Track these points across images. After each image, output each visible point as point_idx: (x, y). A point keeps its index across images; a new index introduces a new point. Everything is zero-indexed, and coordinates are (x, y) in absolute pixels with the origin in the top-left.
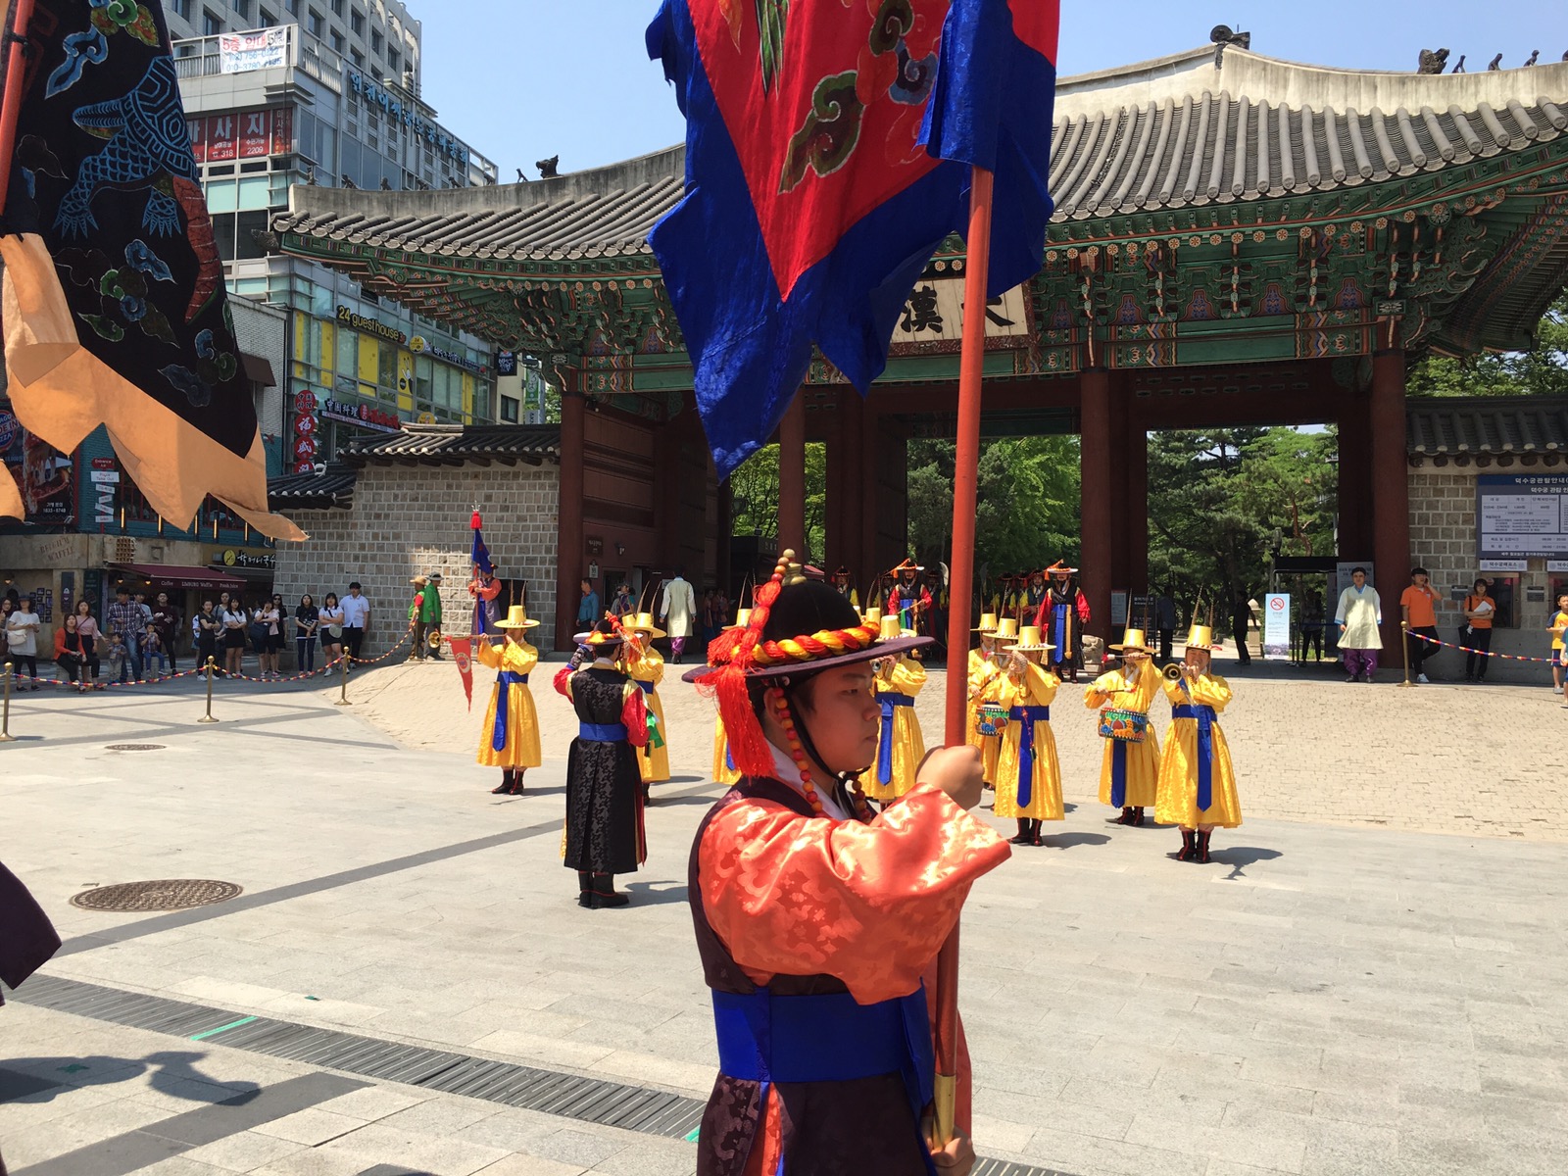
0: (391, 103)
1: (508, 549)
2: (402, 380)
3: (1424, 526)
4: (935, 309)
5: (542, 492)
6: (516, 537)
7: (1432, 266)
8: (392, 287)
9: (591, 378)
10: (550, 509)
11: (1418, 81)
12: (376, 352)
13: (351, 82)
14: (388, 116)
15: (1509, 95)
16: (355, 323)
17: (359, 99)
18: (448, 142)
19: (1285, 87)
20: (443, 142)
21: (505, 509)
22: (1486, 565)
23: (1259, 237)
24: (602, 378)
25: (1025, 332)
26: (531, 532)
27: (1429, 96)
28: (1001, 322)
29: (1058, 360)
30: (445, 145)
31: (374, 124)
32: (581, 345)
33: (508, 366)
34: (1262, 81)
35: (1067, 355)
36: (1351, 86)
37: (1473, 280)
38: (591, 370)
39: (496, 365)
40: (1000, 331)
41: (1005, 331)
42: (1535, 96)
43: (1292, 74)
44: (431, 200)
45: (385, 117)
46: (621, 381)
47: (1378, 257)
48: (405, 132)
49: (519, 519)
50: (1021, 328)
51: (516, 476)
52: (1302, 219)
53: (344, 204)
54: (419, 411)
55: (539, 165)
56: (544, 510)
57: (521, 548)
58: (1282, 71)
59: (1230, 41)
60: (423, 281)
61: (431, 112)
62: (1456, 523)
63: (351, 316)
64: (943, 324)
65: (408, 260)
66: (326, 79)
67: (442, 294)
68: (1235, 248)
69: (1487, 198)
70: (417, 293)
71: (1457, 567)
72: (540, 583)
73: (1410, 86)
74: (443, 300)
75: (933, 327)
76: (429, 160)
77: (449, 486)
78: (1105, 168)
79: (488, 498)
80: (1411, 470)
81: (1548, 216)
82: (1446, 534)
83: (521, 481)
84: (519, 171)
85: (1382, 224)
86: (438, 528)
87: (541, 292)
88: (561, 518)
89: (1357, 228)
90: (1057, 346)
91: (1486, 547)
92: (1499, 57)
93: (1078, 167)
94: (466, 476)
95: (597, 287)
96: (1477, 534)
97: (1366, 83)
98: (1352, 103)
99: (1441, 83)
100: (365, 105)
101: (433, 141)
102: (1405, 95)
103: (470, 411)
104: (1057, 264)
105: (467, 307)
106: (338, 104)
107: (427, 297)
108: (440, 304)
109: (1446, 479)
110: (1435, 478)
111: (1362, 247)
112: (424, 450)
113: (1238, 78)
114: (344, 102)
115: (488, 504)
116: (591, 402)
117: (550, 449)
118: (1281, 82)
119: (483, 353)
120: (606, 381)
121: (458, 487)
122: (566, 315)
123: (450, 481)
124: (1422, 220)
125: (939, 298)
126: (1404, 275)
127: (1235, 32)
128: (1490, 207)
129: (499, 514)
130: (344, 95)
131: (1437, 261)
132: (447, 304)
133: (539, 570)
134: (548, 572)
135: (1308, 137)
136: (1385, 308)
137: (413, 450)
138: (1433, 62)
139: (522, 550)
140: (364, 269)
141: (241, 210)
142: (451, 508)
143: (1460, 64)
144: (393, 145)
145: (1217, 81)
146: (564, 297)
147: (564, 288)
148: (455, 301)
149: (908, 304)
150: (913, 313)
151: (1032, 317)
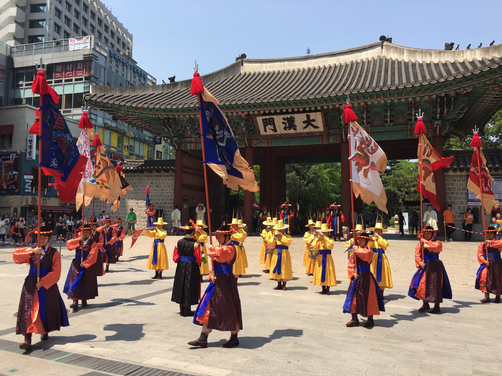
0: (123, 60)
1: (158, 200)
2: (125, 146)
3: (450, 191)
5: (169, 181)
6: (160, 196)
7: (450, 110)
8: (122, 117)
9: (185, 145)
10: (172, 187)
11: (445, 52)
12: (117, 137)
13: (110, 53)
14: (122, 64)
15: (473, 57)
16: (110, 128)
17: (113, 58)
18: (141, 72)
19: (403, 54)
20: (139, 72)
21: (157, 187)
22: (470, 204)
23: (396, 101)
24: (189, 145)
25: (323, 130)
26: (165, 194)
27: (448, 57)
28: (315, 127)
29: (333, 139)
30: (140, 73)
31: (117, 66)
32: (182, 134)
33: (159, 141)
34: (396, 53)
35: (336, 137)
36: (424, 54)
37: (463, 114)
38: (185, 143)
39: (155, 141)
41: (316, 130)
42: (482, 57)
43: (405, 50)
44: (135, 90)
45: (121, 64)
46: (195, 146)
47: (434, 107)
48: (127, 69)
49: (162, 190)
50: (321, 129)
51: (161, 176)
52: (409, 95)
53: (107, 91)
54: (130, 156)
55: (169, 79)
56: (170, 187)
57: (162, 199)
58: (402, 50)
59: (386, 40)
60: (132, 115)
61: (135, 62)
62: (460, 190)
63: (109, 126)
64: (297, 128)
65: (127, 108)
66: (102, 52)
67: (138, 119)
68: (388, 104)
69: (467, 89)
70: (130, 119)
71: (461, 204)
72: (168, 210)
73: (442, 54)
74: (138, 121)
75: (293, 129)
76: (135, 77)
77: (139, 180)
78: (347, 79)
79: (152, 183)
80: (445, 174)
81: (486, 94)
82: (457, 194)
83: (162, 178)
84: (163, 80)
85: (434, 97)
86: (136, 193)
87: (169, 118)
88: (175, 189)
89: (426, 98)
90: (333, 135)
91: (470, 198)
92: (470, 45)
93: (339, 79)
94: (145, 176)
95: (187, 116)
96: (467, 194)
97: (428, 53)
98: (424, 59)
99: (452, 53)
100: (115, 60)
101: (136, 71)
102: (441, 57)
103: (146, 156)
104: (333, 109)
105: (146, 123)
106: (106, 60)
107: (133, 120)
108: (137, 122)
109: (457, 176)
110: (453, 176)
111: (428, 104)
112: (132, 168)
113: (389, 52)
114: (108, 59)
115: (152, 185)
116: (185, 152)
117: (172, 167)
118: (402, 53)
119: (151, 137)
120: (190, 146)
121: (142, 180)
122: (177, 125)
123: (140, 178)
124: (447, 95)
125: (295, 120)
126: (442, 112)
127: (387, 38)
128: (468, 91)
129: (155, 188)
130: (108, 57)
131: (452, 108)
132: (140, 122)
133: (168, 206)
134: (171, 207)
135: (410, 70)
136: (436, 123)
137: (128, 168)
138: (449, 47)
139: (163, 200)
140: (113, 111)
141: (75, 93)
142: (140, 187)
143: (458, 47)
144: (123, 73)
145: (382, 53)
146: (177, 119)
147: (177, 117)
148: (142, 121)
149: (286, 121)
150: (287, 124)
151: (325, 125)
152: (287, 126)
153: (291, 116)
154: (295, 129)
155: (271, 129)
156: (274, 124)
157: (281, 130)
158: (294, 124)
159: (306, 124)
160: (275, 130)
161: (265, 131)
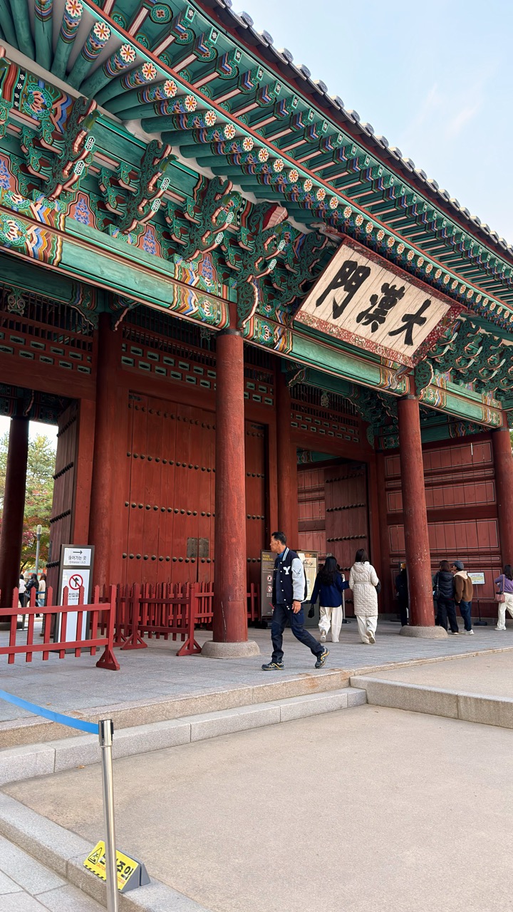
4: (389, 311)
25: (412, 354)
35: (405, 382)
40: (402, 347)
41: (403, 349)
46: (44, 241)
64: (381, 327)
149: (381, 295)
150: (376, 307)
151: (423, 344)
152: (371, 312)
153: (403, 288)
154: (374, 328)
155: (335, 302)
156: (352, 290)
157: (350, 317)
158: (385, 313)
159: (406, 323)
160: (337, 311)
161: (319, 302)
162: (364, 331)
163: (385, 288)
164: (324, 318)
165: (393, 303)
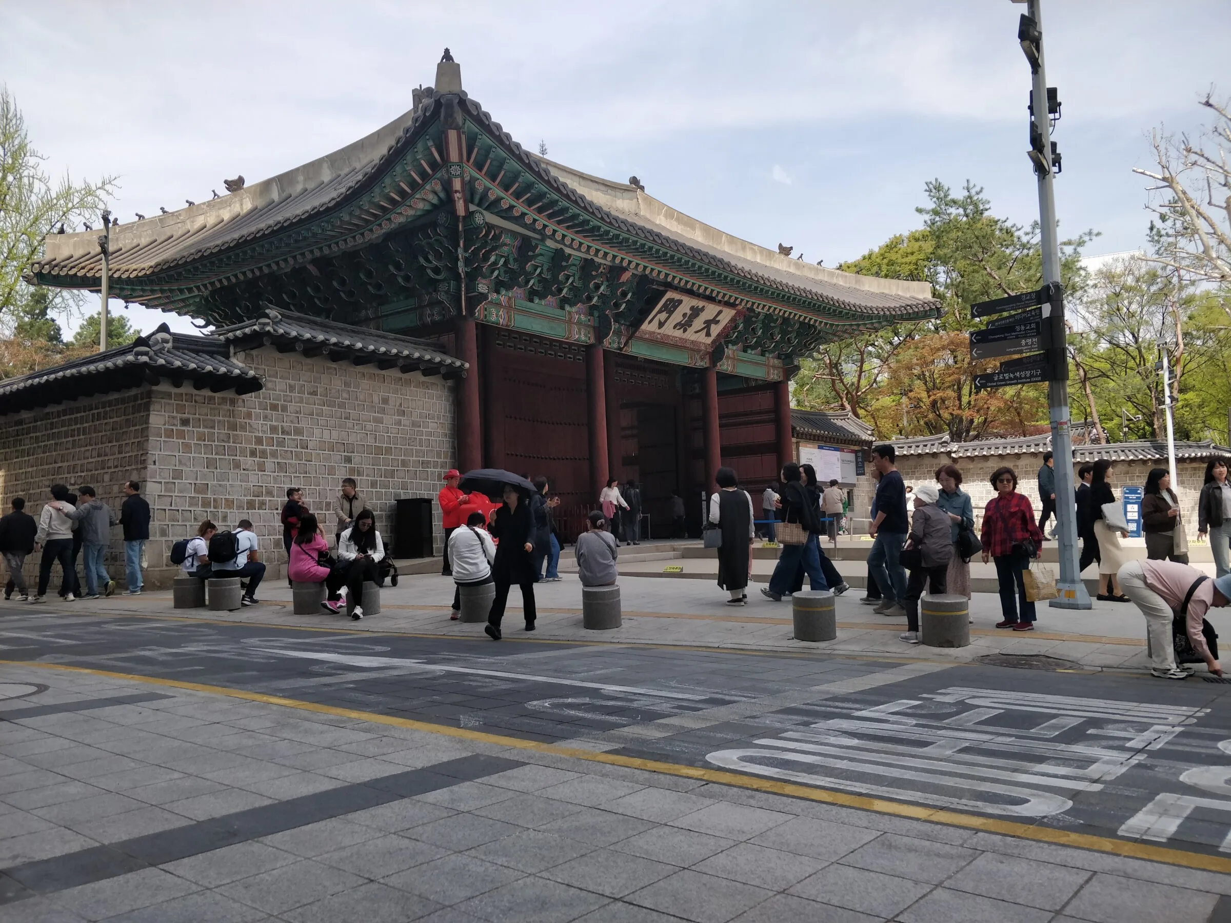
4: (695, 320)
9: (486, 309)
24: (494, 311)
25: (710, 342)
38: (487, 303)
40: (704, 339)
46: (507, 318)
51: (408, 385)
64: (689, 330)
73: (777, 259)
83: (413, 388)
94: (363, 376)
99: (792, 262)
102: (775, 261)
120: (497, 315)
121: (356, 386)
125: (702, 314)
143: (801, 257)
145: (639, 208)
149: (690, 312)
150: (686, 319)
151: (718, 335)
152: (683, 322)
153: (704, 307)
154: (685, 331)
155: (660, 321)
156: (670, 313)
157: (669, 327)
158: (692, 322)
159: (706, 325)
160: (662, 324)
161: (650, 322)
162: (678, 333)
163: (692, 308)
164: (653, 330)
165: (698, 315)
